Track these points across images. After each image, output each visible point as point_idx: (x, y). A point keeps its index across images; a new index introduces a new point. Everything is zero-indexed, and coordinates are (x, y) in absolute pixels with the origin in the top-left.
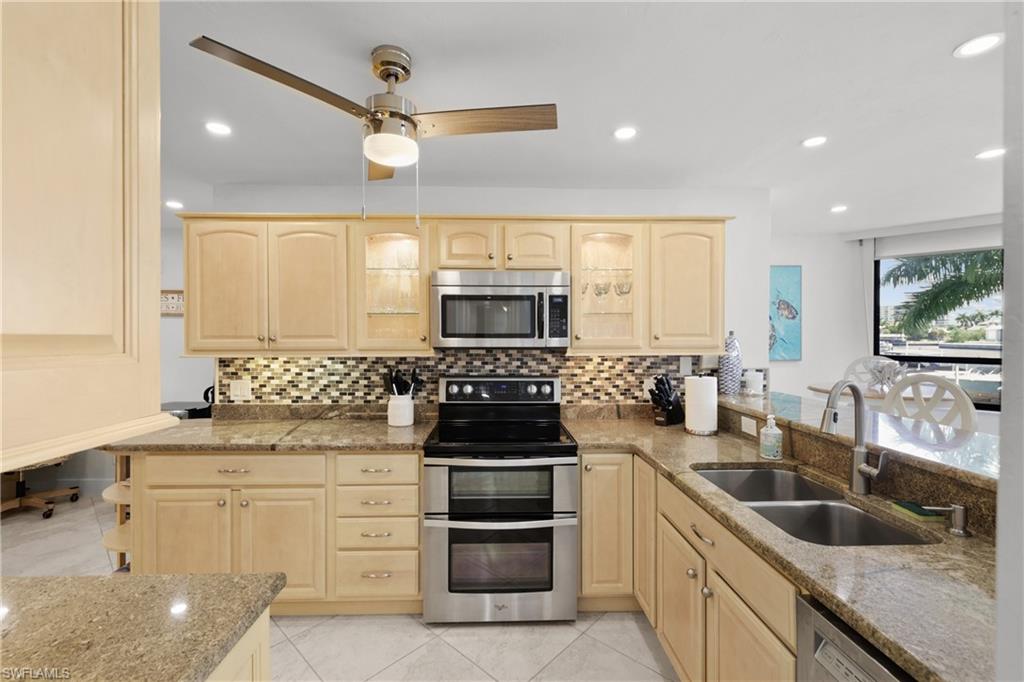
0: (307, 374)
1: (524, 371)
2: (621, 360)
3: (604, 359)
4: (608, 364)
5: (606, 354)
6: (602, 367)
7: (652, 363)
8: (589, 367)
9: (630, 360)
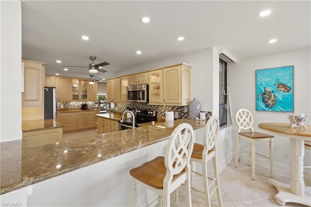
0: (123, 106)
1: (151, 108)
2: (170, 106)
3: (167, 106)
4: (167, 107)
5: (167, 105)
6: (166, 108)
7: (177, 108)
8: (163, 108)
9: (172, 107)
